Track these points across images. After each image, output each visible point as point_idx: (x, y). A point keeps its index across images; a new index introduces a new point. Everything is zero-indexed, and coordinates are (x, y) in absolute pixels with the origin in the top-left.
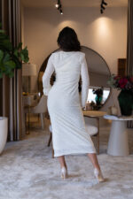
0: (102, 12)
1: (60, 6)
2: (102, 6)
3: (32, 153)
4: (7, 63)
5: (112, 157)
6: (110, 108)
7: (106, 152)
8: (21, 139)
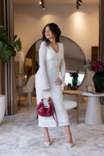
0: (78, 8)
1: (43, 3)
2: (78, 3)
3: (25, 124)
4: (6, 52)
5: (89, 125)
6: (87, 87)
7: (84, 122)
8: (14, 114)
